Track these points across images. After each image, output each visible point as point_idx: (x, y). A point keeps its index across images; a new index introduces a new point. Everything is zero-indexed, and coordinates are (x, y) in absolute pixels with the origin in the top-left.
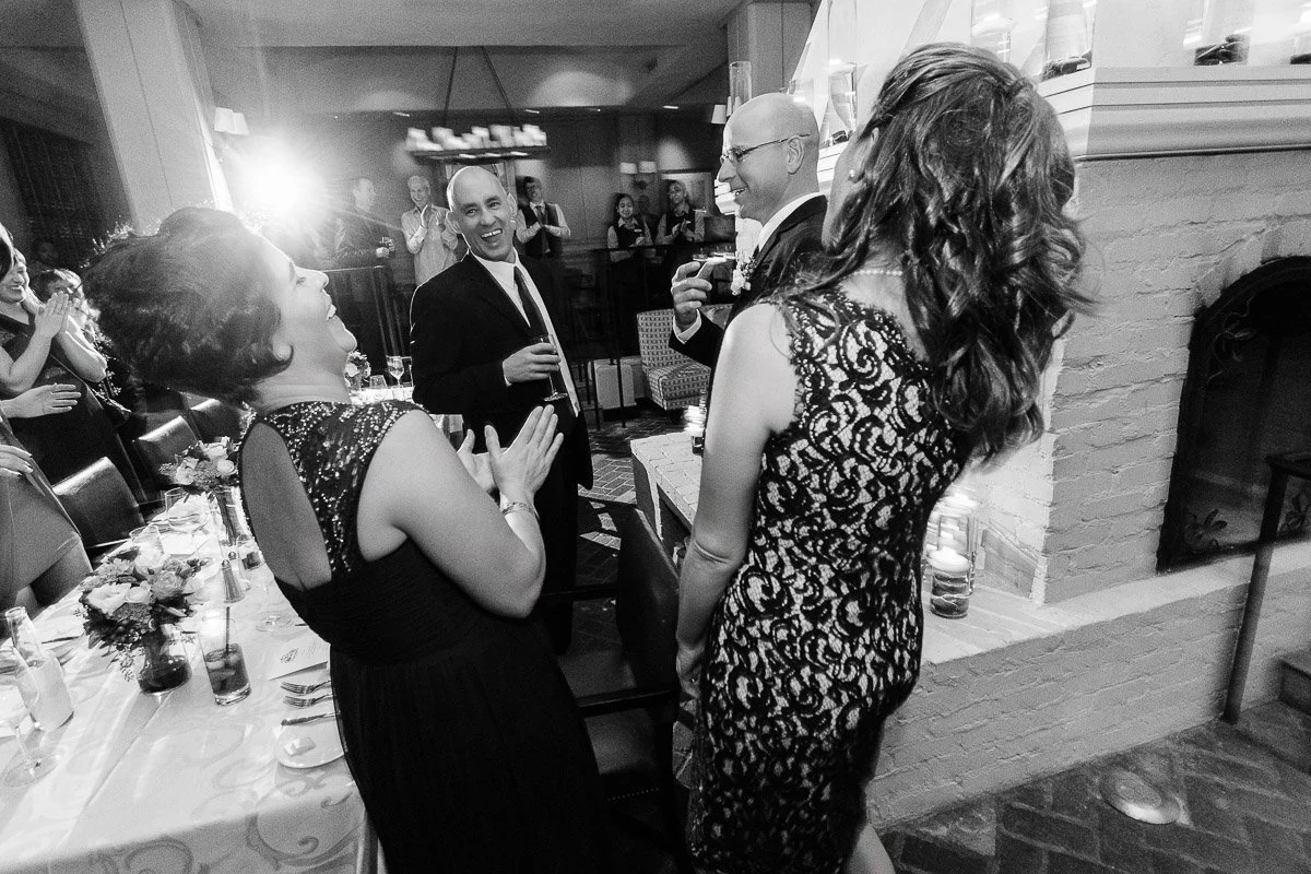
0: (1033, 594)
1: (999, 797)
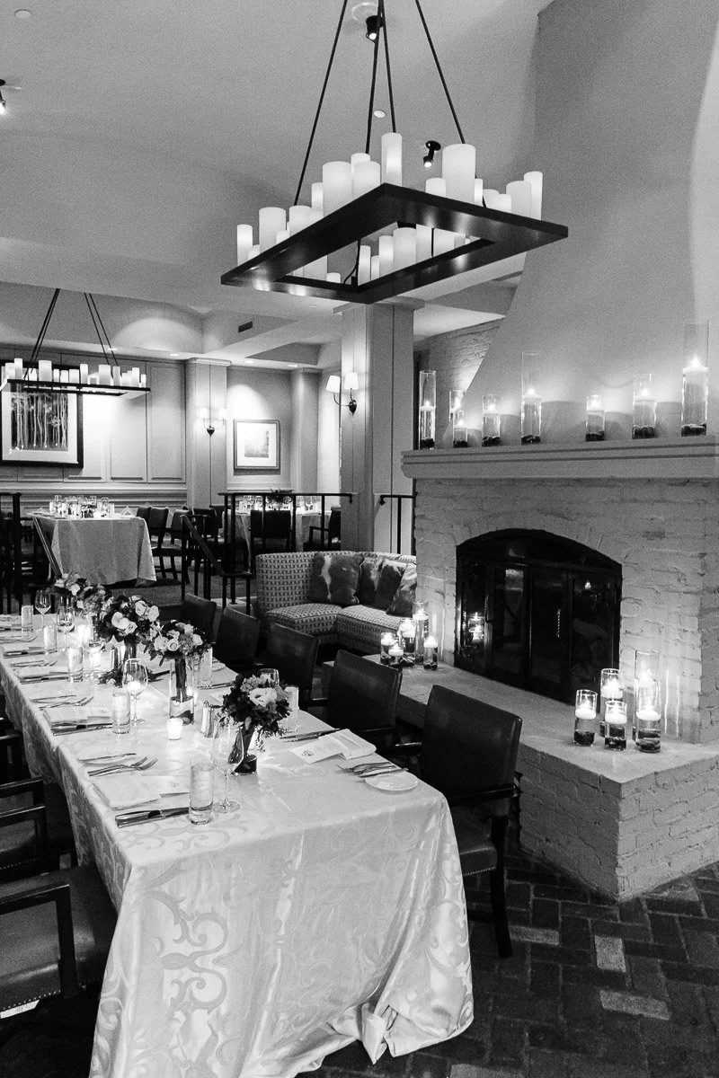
1: (689, 877)
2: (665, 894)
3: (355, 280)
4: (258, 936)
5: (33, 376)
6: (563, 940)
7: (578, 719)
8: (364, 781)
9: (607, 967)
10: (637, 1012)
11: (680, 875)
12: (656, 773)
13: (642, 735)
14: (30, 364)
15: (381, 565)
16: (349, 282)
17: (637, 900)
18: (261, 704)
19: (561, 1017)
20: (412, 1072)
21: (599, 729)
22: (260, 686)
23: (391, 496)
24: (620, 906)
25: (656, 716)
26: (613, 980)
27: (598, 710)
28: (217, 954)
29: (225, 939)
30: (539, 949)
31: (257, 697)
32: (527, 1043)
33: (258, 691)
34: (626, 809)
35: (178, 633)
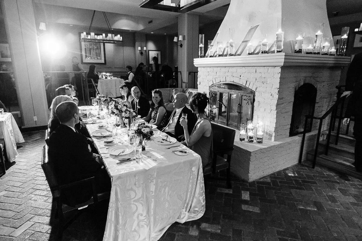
0: (272, 140)
1: (268, 175)
2: (262, 180)
3: (179, 5)
4: (146, 195)
5: (89, 37)
6: (233, 192)
7: (241, 134)
8: (174, 153)
9: (244, 199)
10: (251, 210)
11: (266, 175)
12: (261, 149)
13: (258, 139)
14: (88, 34)
15: (189, 92)
16: (178, 6)
17: (254, 182)
18: (145, 132)
19: (231, 212)
20: (191, 225)
21: (246, 137)
22: (145, 127)
23: (192, 72)
24: (249, 183)
25: (262, 134)
26: (246, 202)
27: (246, 132)
28: (134, 200)
29: (136, 196)
30: (227, 194)
31: (144, 130)
32: (222, 218)
33: (144, 129)
34: (252, 158)
35: (128, 112)
